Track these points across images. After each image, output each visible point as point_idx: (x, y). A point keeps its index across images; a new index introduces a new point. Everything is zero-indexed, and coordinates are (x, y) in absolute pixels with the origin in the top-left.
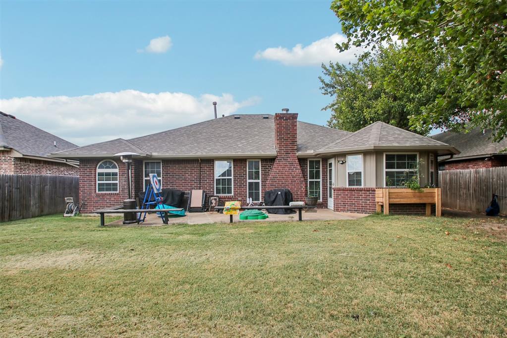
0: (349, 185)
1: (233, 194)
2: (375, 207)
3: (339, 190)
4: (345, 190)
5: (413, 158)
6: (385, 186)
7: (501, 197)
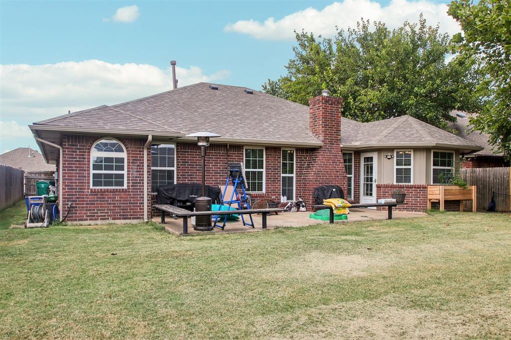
0: (397, 182)
1: (264, 191)
2: (425, 204)
3: (386, 187)
4: (393, 187)
5: (450, 155)
6: (432, 184)
7: (497, 194)
